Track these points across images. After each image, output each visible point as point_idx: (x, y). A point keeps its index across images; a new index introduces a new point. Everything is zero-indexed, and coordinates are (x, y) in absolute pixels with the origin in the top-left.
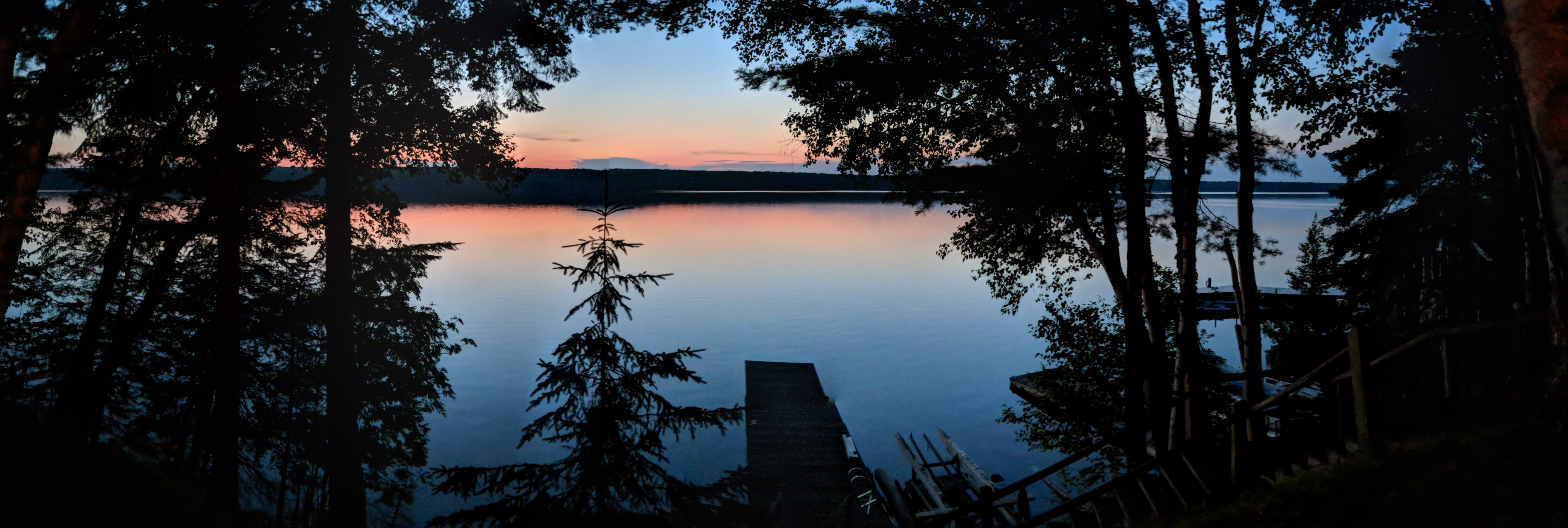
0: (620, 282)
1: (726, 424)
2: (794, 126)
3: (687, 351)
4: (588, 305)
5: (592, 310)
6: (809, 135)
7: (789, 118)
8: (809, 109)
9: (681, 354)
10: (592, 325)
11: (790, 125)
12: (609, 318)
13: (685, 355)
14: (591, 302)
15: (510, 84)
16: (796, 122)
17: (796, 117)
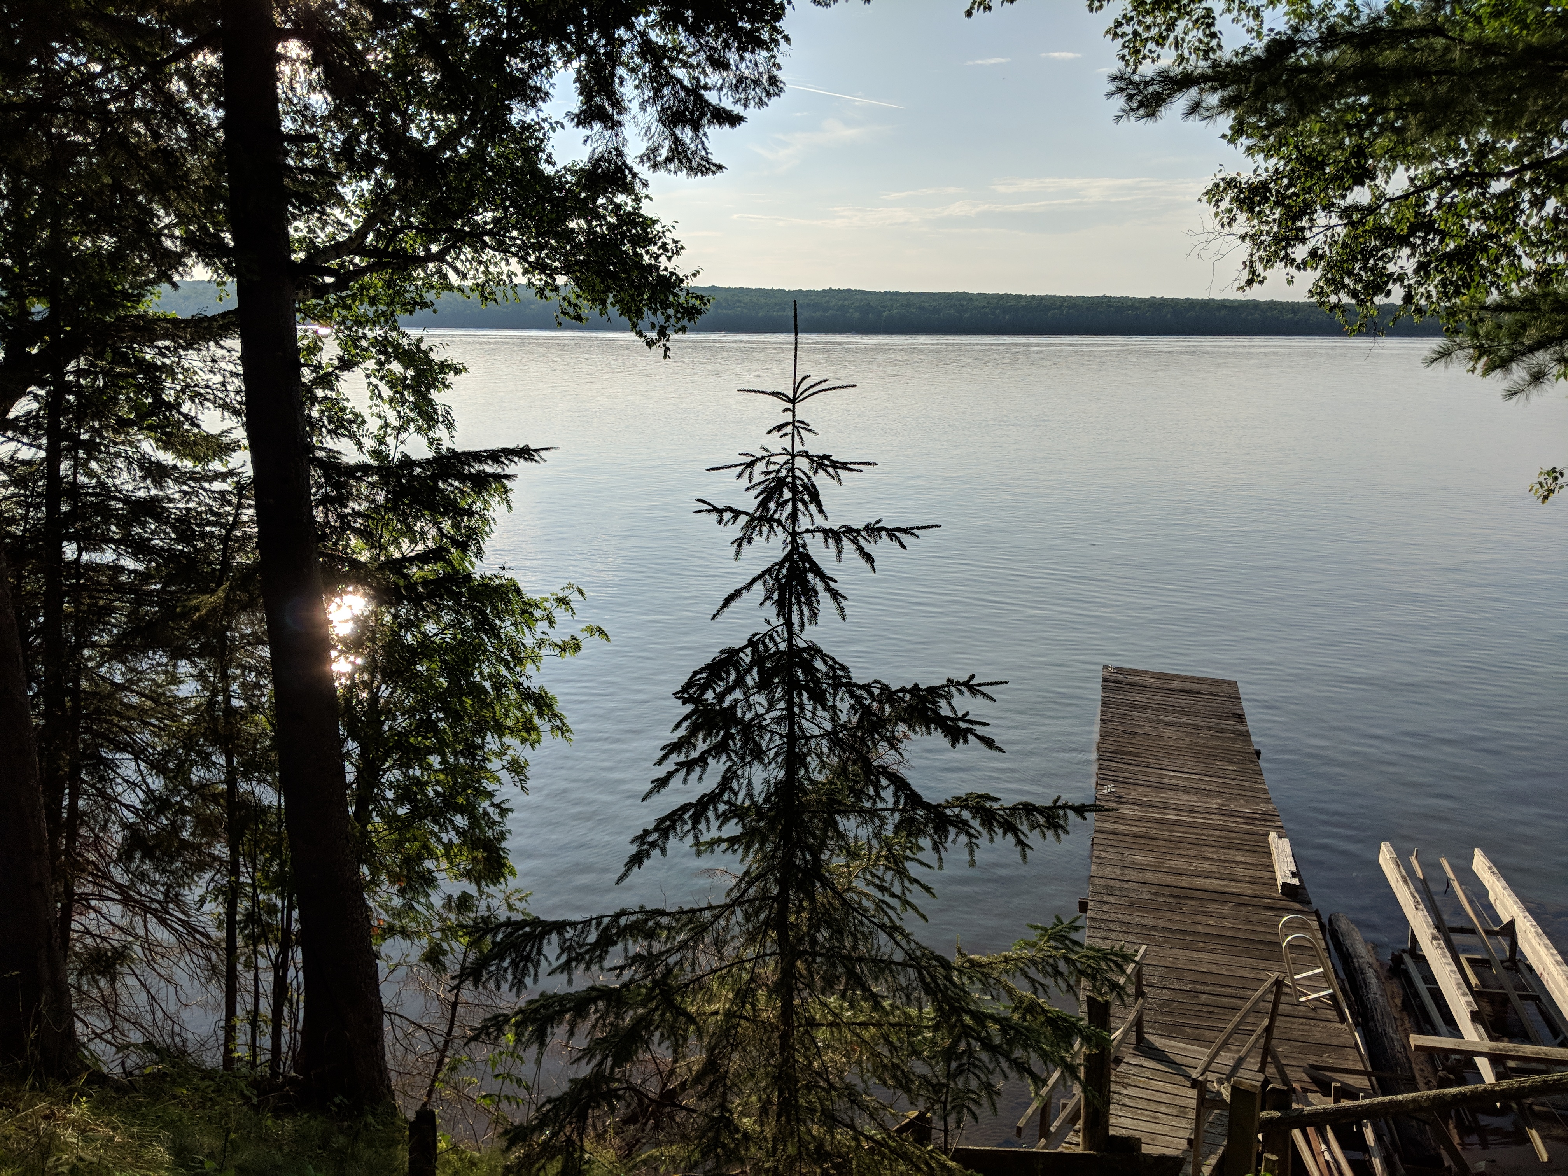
0: (826, 541)
1: (1033, 838)
2: (1225, 204)
3: (966, 684)
4: (759, 586)
5: (768, 598)
6: (1256, 221)
7: (1217, 185)
8: (1263, 165)
9: (953, 689)
10: (765, 629)
11: (1217, 201)
12: (802, 614)
13: (961, 692)
14: (765, 582)
15: (652, 112)
16: (1230, 194)
17: (1232, 183)
